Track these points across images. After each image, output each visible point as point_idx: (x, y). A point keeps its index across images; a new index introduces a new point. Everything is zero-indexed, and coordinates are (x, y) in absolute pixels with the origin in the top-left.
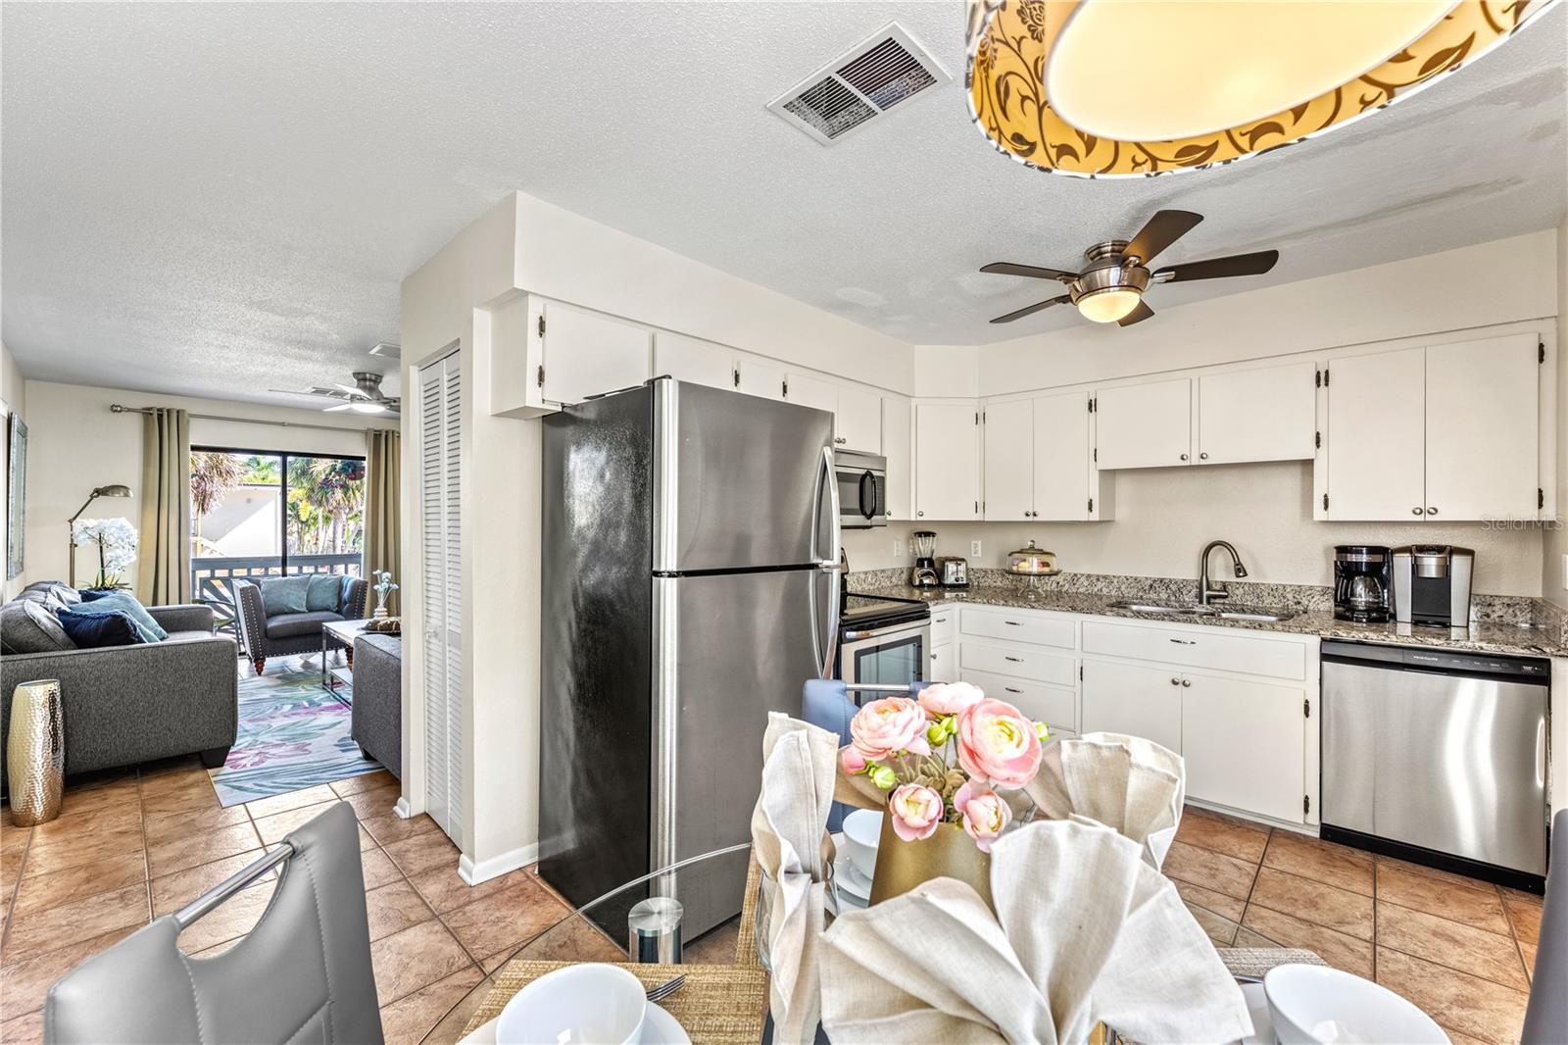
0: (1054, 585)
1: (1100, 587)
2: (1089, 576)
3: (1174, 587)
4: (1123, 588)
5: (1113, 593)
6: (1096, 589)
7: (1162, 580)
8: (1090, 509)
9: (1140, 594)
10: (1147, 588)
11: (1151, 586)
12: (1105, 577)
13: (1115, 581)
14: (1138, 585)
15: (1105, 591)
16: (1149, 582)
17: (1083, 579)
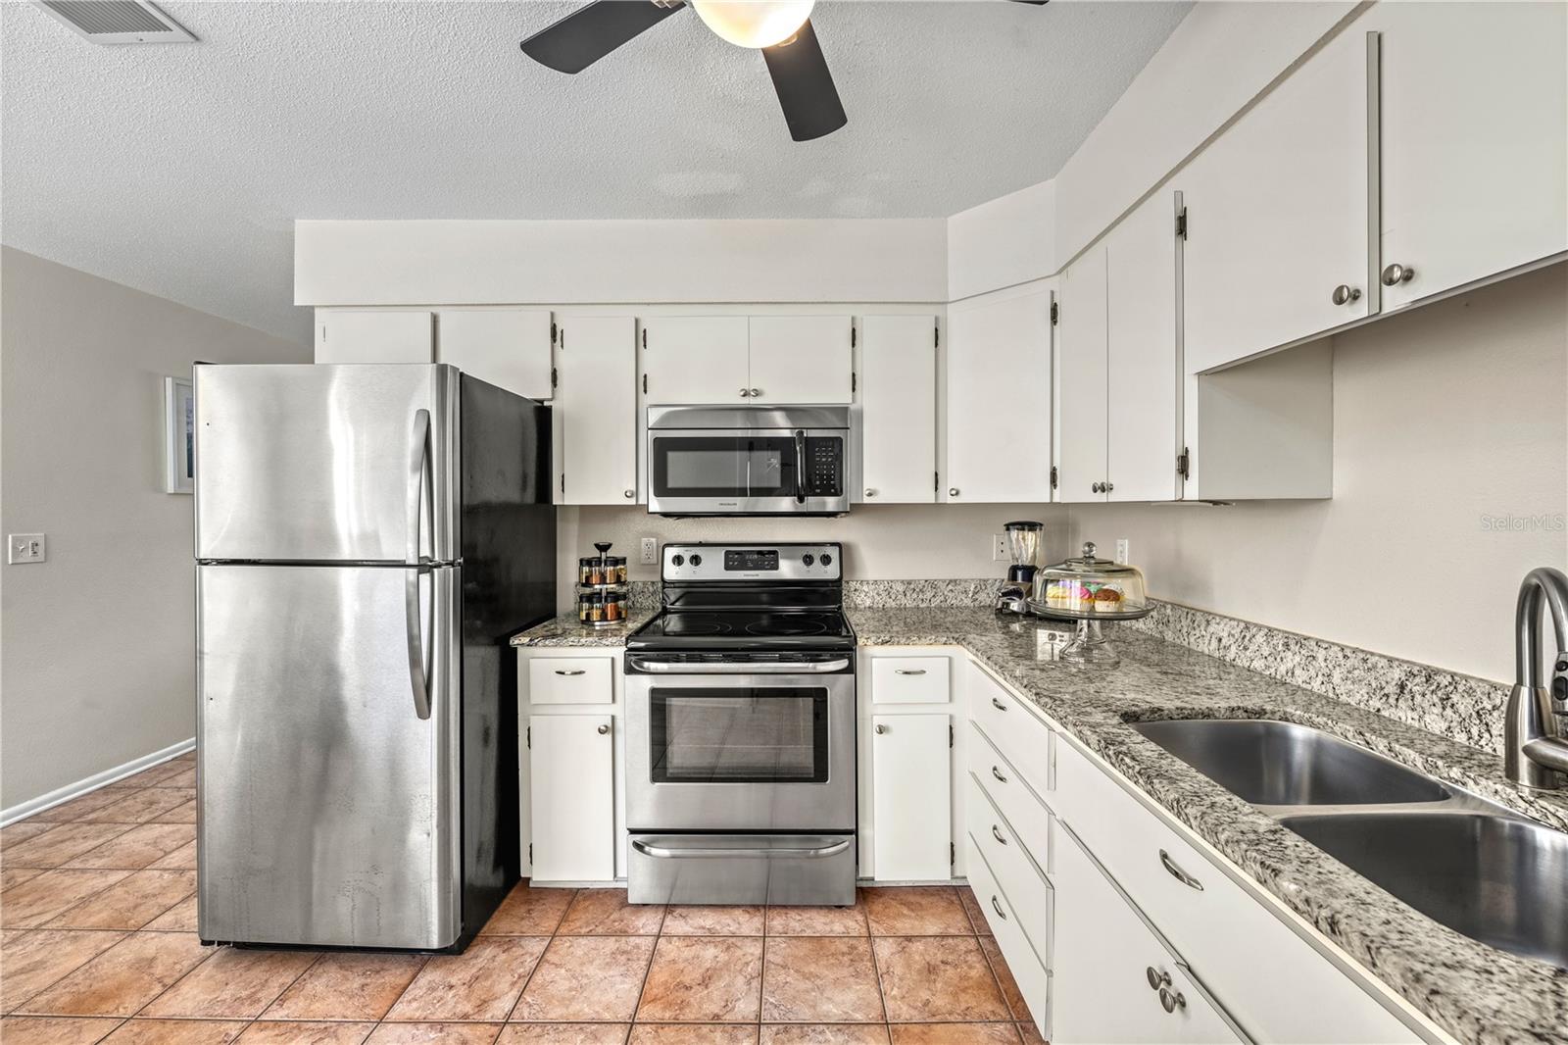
0: (1214, 643)
1: (1290, 665)
2: (1270, 632)
3: (1464, 705)
4: (1336, 678)
5: (1316, 686)
6: (1283, 669)
7: (1430, 674)
8: (1183, 469)
9: (1375, 703)
10: (1391, 689)
11: (1402, 687)
12: (1302, 641)
13: (1321, 654)
14: (1370, 676)
15: (1300, 677)
16: (1397, 674)
17: (1260, 638)
